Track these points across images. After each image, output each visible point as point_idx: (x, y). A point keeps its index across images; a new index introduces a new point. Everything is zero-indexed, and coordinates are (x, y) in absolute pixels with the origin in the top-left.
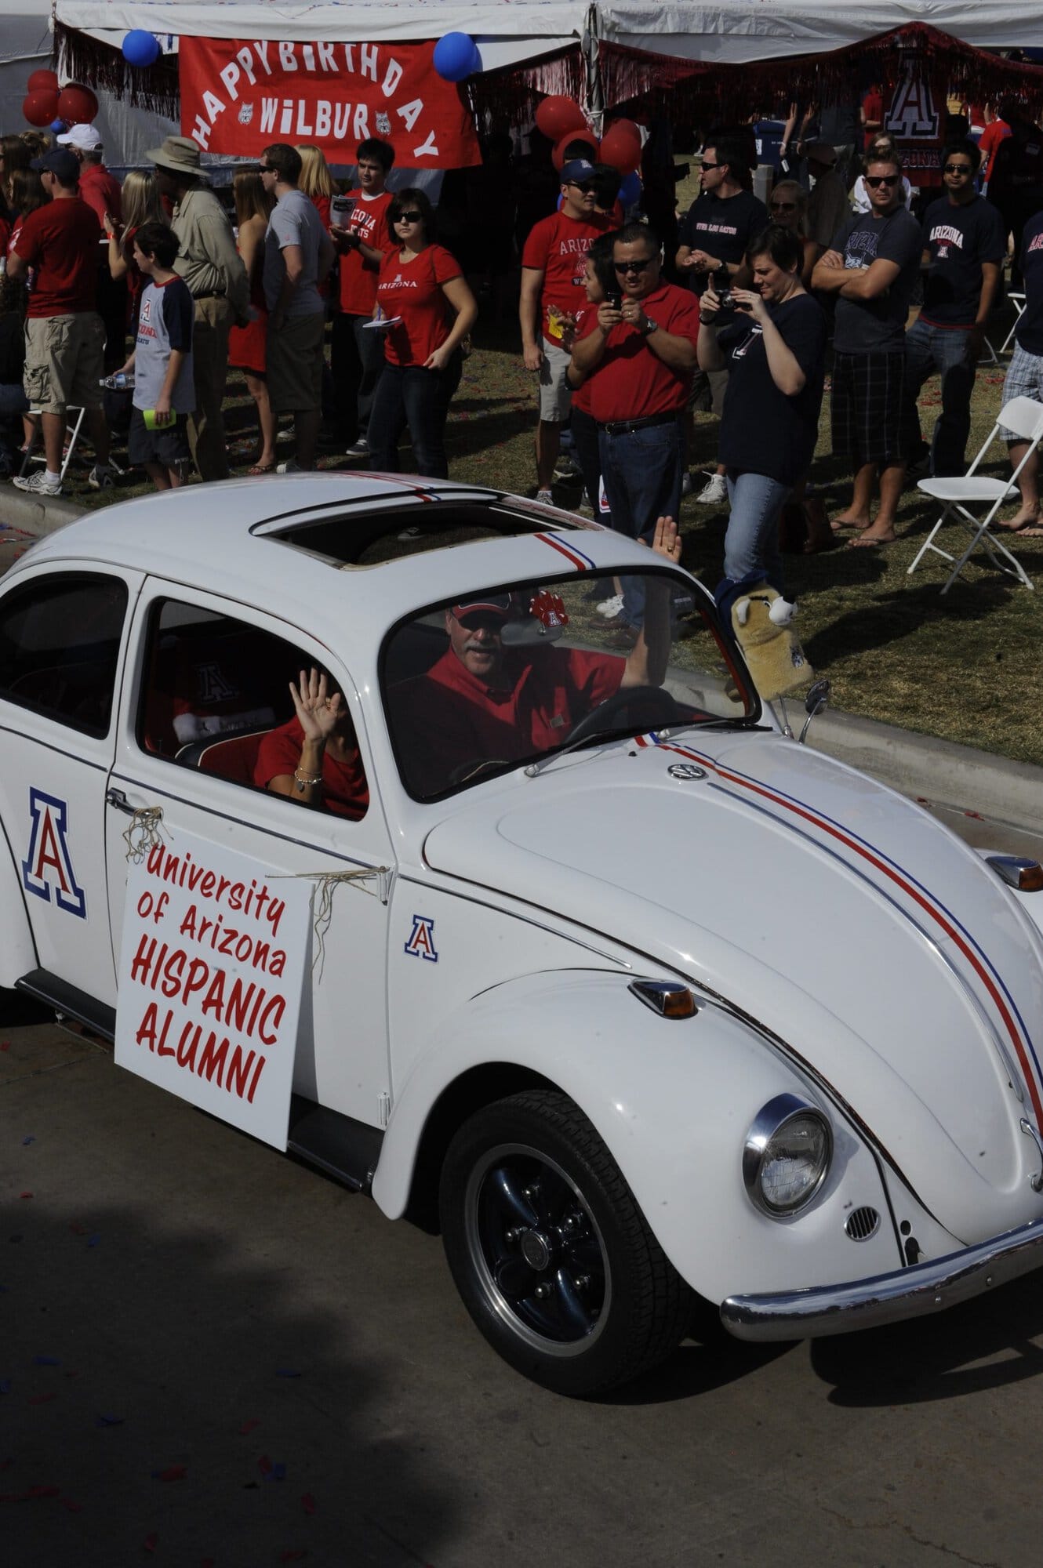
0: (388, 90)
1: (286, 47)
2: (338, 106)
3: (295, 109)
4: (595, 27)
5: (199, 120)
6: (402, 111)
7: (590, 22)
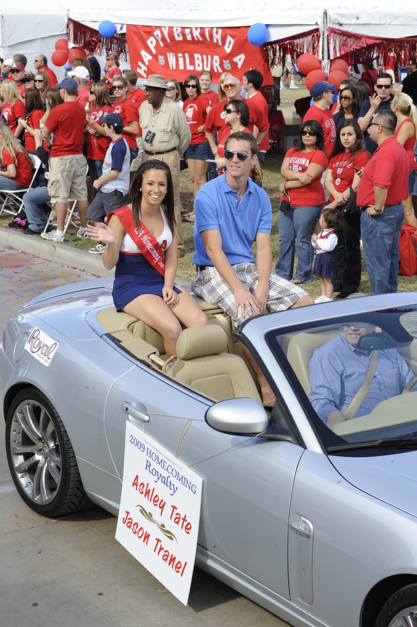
0: (228, 49)
1: (177, 30)
2: (205, 56)
3: (184, 57)
4: (327, 21)
5: (140, 64)
6: (235, 59)
7: (324, 19)
